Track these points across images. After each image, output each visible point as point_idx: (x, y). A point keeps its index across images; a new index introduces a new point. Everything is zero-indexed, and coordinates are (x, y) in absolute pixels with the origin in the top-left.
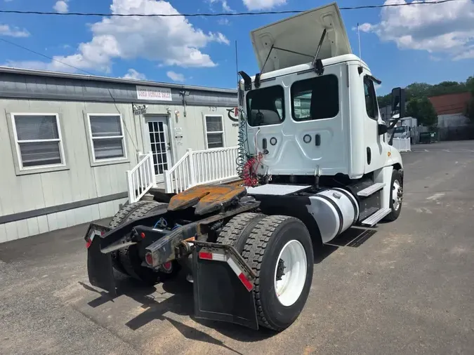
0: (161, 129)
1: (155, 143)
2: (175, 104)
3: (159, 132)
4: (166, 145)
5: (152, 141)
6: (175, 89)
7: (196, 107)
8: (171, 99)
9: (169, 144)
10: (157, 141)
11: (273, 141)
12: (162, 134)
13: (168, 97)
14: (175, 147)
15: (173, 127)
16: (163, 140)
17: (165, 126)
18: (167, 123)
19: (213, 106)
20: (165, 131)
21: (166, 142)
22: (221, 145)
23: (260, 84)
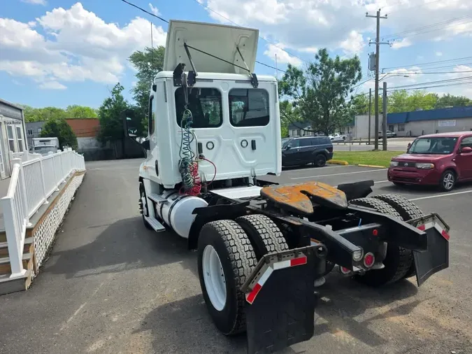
11: (210, 146)
23: (195, 82)
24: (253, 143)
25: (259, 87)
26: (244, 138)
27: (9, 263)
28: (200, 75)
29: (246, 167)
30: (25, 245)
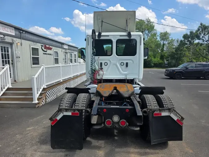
0: (8, 52)
1: (4, 60)
2: (16, 38)
3: (6, 53)
4: (11, 62)
5: (3, 58)
6: (16, 29)
7: (27, 41)
8: (14, 34)
9: (12, 61)
10: (6, 58)
11: (106, 64)
12: (8, 55)
13: (13, 32)
14: (16, 63)
15: (15, 51)
16: (8, 58)
17: (10, 50)
18: (12, 48)
19: (35, 42)
20: (10, 53)
21: (10, 60)
22: (38, 64)
23: (100, 37)
24: (127, 64)
25: (132, 38)
26: (122, 61)
27: (33, 98)
28: (103, 34)
29: (123, 74)
30: (41, 93)
